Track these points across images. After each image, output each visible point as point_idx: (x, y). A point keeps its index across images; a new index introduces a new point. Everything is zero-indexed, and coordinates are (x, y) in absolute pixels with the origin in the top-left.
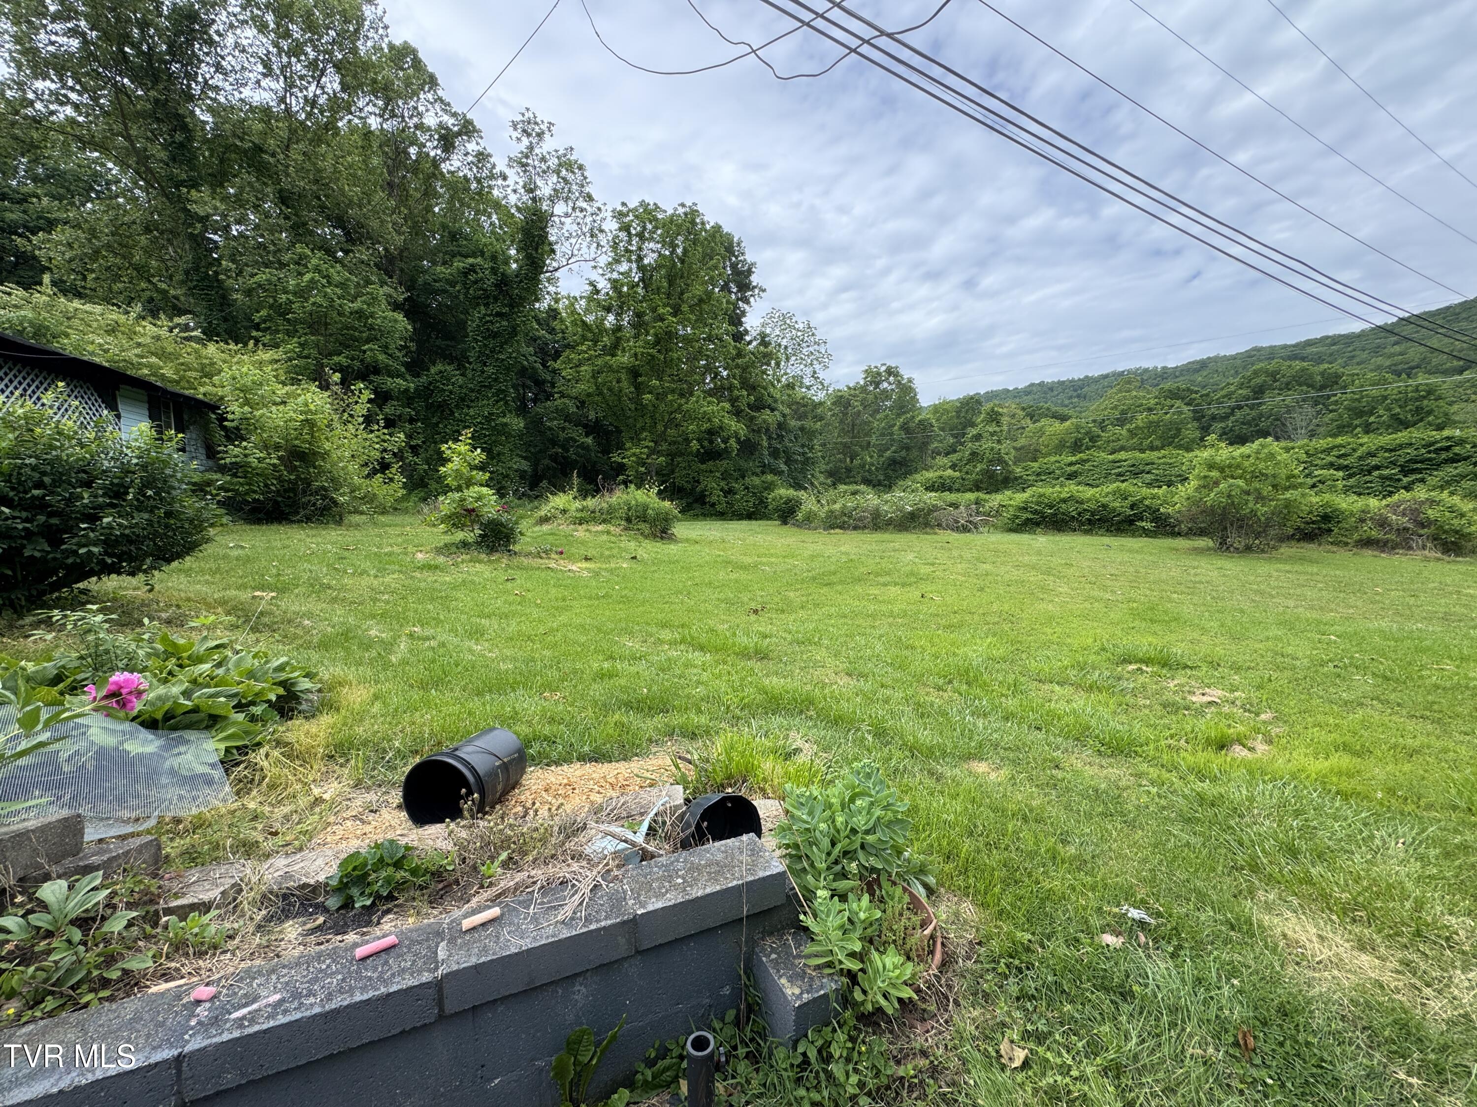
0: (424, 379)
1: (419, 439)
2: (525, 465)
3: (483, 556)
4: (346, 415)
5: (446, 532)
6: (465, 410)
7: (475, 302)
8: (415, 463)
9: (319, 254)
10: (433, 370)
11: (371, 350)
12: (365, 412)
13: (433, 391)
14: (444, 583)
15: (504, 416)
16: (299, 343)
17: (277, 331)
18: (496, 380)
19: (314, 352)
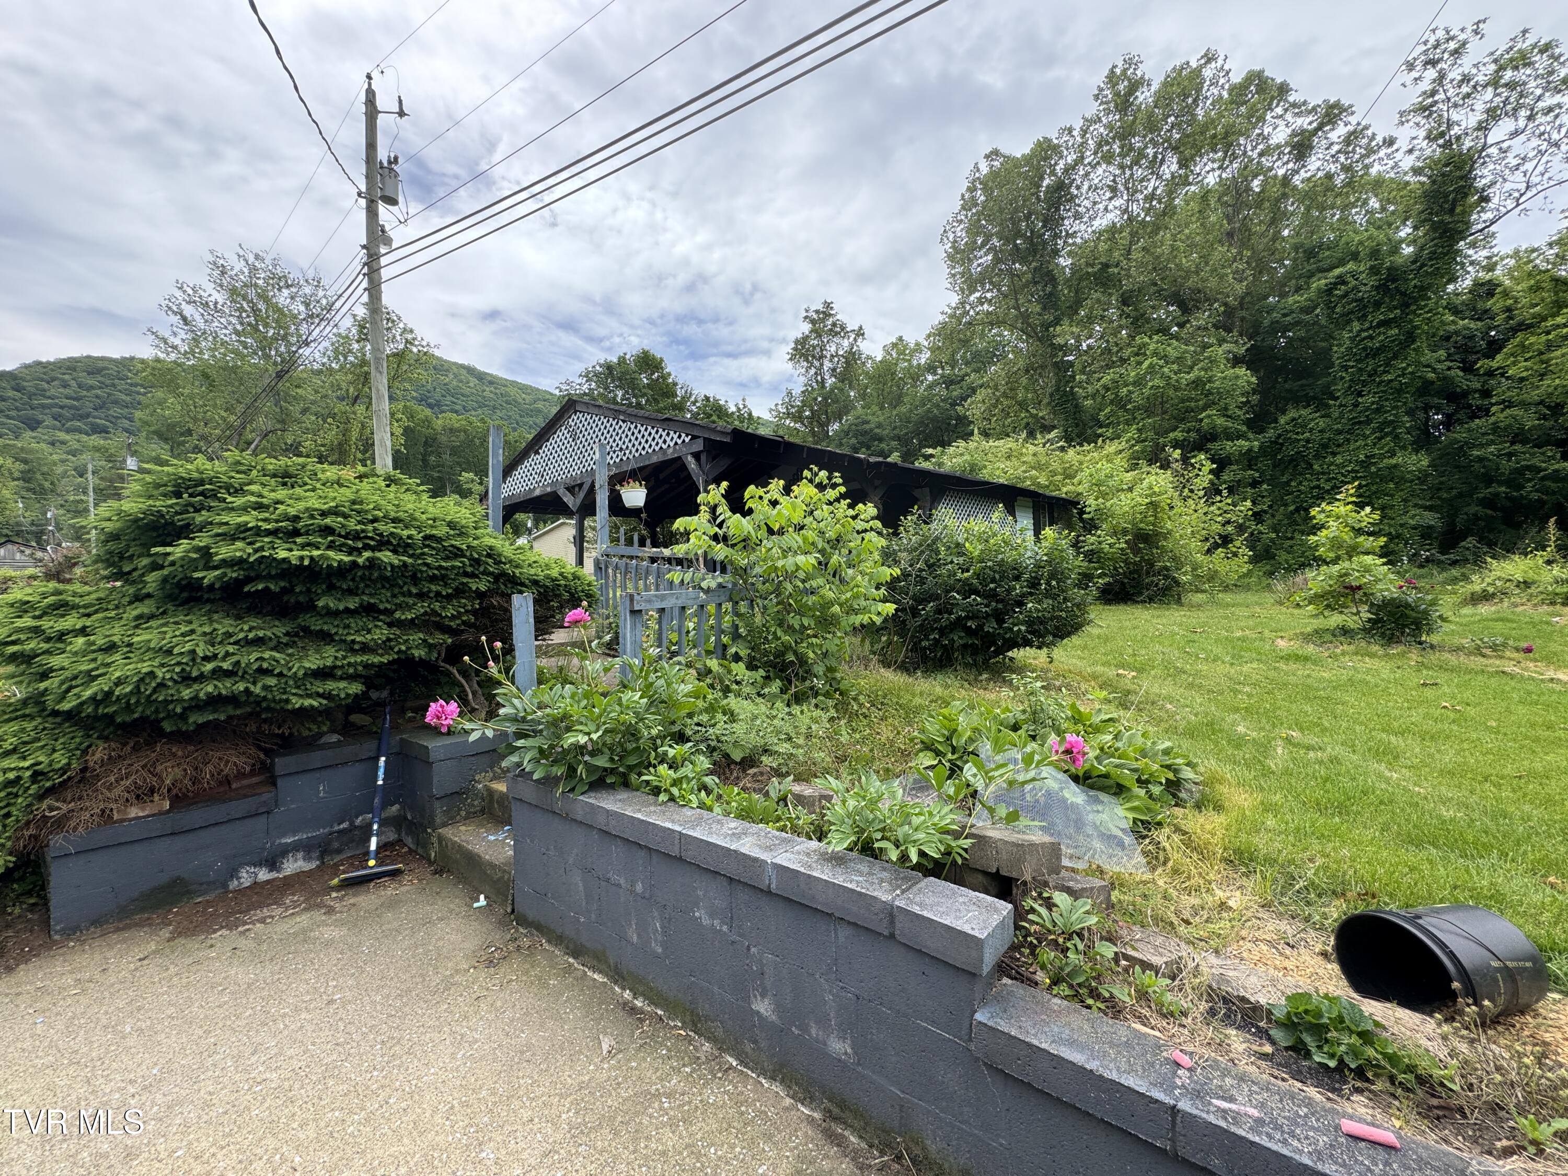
0: (1271, 433)
1: (1264, 503)
2: (1431, 519)
3: (1375, 648)
4: (1186, 490)
5: (1316, 616)
6: (1329, 459)
7: (1345, 321)
8: (1260, 533)
9: (1156, 338)
10: (1282, 420)
11: (1209, 416)
12: (1206, 485)
13: (1282, 444)
14: (1321, 680)
15: (1393, 455)
16: (1138, 430)
17: (1118, 424)
18: (1378, 411)
19: (1151, 434)
